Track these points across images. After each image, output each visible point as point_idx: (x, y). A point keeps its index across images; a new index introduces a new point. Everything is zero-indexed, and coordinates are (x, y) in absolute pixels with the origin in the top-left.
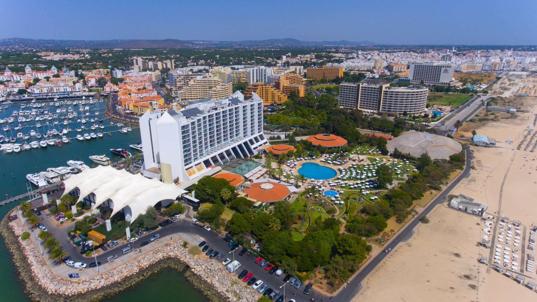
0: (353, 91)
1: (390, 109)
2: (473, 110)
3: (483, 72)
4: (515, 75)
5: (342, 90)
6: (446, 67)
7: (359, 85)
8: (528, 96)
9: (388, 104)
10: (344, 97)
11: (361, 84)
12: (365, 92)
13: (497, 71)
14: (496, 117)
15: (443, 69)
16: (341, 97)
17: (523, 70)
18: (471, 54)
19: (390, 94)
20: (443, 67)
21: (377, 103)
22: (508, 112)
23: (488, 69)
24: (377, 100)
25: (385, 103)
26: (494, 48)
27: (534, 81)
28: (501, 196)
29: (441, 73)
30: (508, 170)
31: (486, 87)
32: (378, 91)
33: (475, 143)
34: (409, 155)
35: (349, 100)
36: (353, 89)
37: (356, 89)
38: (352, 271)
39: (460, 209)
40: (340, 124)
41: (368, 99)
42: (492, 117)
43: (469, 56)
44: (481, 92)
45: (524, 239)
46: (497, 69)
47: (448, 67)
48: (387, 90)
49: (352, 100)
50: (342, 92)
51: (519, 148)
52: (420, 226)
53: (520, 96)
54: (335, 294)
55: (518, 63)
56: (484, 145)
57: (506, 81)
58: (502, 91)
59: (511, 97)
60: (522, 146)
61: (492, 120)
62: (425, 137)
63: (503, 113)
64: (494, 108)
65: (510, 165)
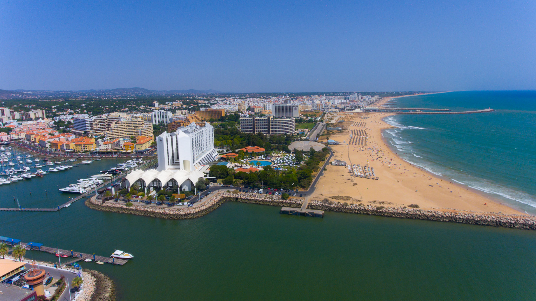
0: (250, 123)
1: (276, 132)
2: (320, 131)
3: (313, 110)
4: (332, 111)
5: (242, 122)
6: (295, 106)
7: (254, 118)
8: (344, 122)
9: (275, 127)
10: (244, 127)
11: (255, 117)
12: (259, 122)
13: (321, 109)
14: (333, 132)
15: (294, 108)
16: (242, 127)
17: (336, 108)
18: (300, 99)
19: (275, 123)
20: (293, 106)
21: (267, 129)
22: (338, 130)
23: (316, 108)
24: (267, 127)
25: (273, 129)
26: (314, 94)
27: (344, 114)
28: (350, 160)
29: (293, 110)
30: (349, 152)
31: (320, 118)
32: (267, 121)
33: (330, 143)
34: (303, 150)
35: (248, 129)
36: (250, 121)
37: (252, 121)
38: (309, 185)
39: (336, 165)
40: (256, 140)
41: (261, 127)
42: (331, 133)
43: (300, 100)
44: (319, 121)
45: (363, 169)
46: (321, 108)
47: (296, 106)
48: (272, 120)
49: (250, 129)
50: (242, 124)
51: (349, 144)
52: (324, 172)
53: (340, 122)
54: (308, 190)
55: (331, 104)
56: (334, 144)
57: (329, 115)
58: (329, 120)
59: (336, 123)
60: (351, 143)
61: (332, 134)
62: (304, 143)
63: (336, 131)
64: (331, 129)
65: (349, 150)
